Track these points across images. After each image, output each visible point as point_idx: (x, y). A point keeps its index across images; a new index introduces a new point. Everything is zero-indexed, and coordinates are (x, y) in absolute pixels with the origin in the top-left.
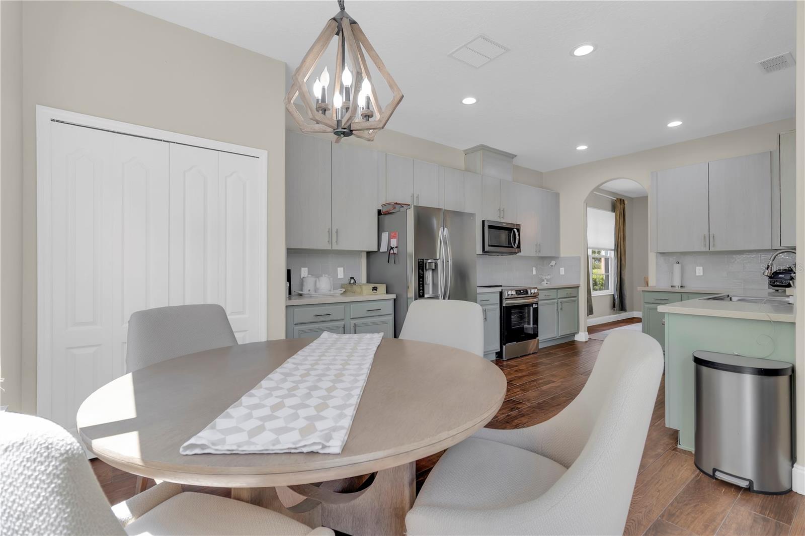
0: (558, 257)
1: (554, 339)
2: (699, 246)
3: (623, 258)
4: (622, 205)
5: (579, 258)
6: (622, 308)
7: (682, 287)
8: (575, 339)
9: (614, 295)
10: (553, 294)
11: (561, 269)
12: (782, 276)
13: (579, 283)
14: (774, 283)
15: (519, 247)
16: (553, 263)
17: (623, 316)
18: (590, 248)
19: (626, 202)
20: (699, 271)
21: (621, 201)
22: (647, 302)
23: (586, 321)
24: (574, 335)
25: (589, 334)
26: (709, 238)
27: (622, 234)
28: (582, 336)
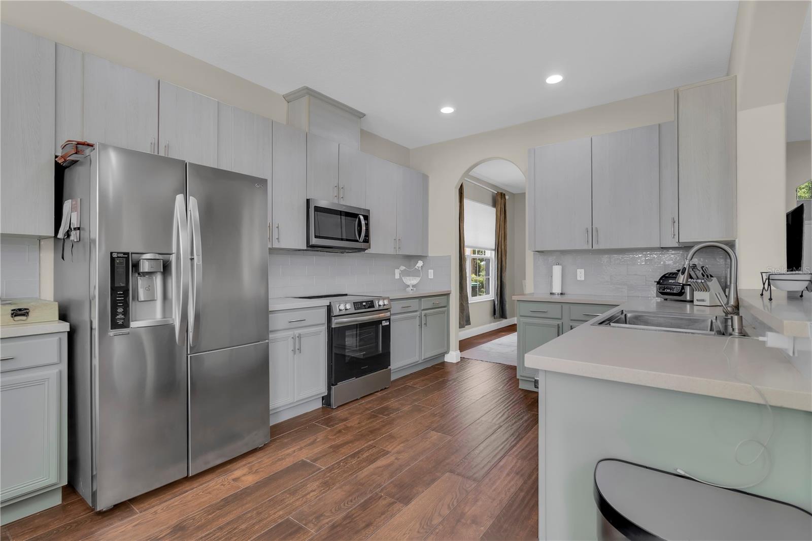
0: (426, 256)
1: (416, 364)
2: (581, 244)
3: (503, 259)
4: (503, 199)
5: (449, 257)
6: (503, 315)
7: (562, 294)
8: (445, 360)
9: (494, 301)
10: (414, 304)
11: (429, 271)
12: (672, 281)
13: (449, 290)
14: (664, 290)
15: (366, 240)
16: (420, 263)
17: (504, 323)
18: (469, 247)
19: (507, 197)
20: (581, 274)
21: (501, 195)
22: (522, 315)
23: (457, 334)
24: (443, 355)
25: (461, 352)
26: (592, 233)
27: (503, 232)
28: (453, 357)
